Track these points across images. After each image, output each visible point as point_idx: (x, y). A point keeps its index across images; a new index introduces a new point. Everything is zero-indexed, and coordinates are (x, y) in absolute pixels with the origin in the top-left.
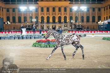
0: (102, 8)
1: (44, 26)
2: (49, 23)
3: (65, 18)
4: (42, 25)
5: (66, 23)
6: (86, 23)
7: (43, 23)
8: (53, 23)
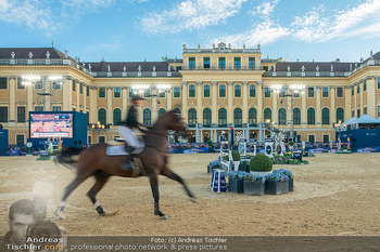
0: (346, 87)
1: (197, 133)
2: (209, 126)
3: (253, 112)
5: (256, 126)
6: (306, 126)
7: (194, 126)
8: (220, 126)
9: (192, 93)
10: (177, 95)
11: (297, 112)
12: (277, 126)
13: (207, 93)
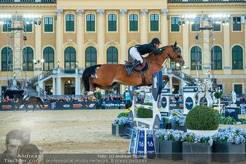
4: (69, 79)
6: (229, 71)
7: (73, 72)
9: (70, 26)
10: (49, 28)
11: (217, 51)
12: (188, 72)
13: (91, 26)
